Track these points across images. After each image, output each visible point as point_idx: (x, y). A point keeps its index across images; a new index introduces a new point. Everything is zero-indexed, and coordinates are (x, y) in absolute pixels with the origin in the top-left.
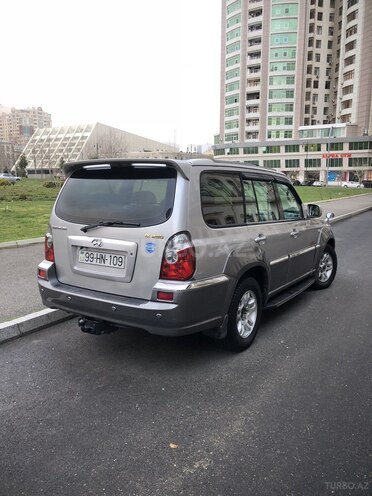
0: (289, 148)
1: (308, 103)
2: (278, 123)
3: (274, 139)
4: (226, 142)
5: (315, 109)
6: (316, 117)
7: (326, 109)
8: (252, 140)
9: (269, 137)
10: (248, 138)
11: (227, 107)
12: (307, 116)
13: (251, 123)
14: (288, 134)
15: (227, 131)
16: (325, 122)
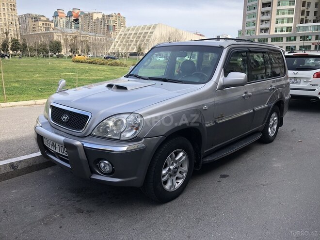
0: (289, 39)
1: (304, 8)
2: (283, 22)
3: (279, 33)
4: (246, 35)
5: (308, 13)
6: (308, 18)
7: (315, 13)
8: (263, 34)
9: (276, 31)
10: (261, 32)
11: (248, 12)
12: (303, 17)
13: (264, 23)
14: (289, 29)
15: (247, 28)
16: (315, 21)
